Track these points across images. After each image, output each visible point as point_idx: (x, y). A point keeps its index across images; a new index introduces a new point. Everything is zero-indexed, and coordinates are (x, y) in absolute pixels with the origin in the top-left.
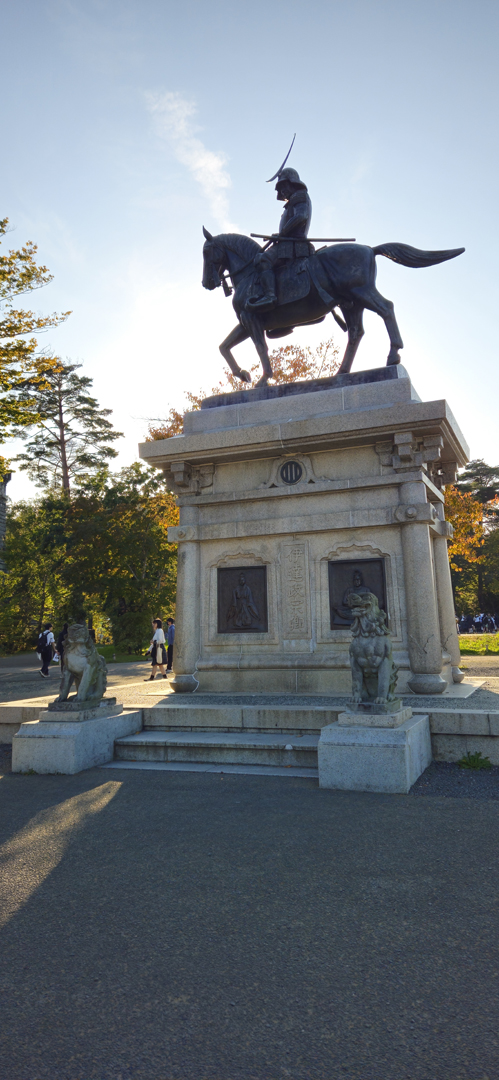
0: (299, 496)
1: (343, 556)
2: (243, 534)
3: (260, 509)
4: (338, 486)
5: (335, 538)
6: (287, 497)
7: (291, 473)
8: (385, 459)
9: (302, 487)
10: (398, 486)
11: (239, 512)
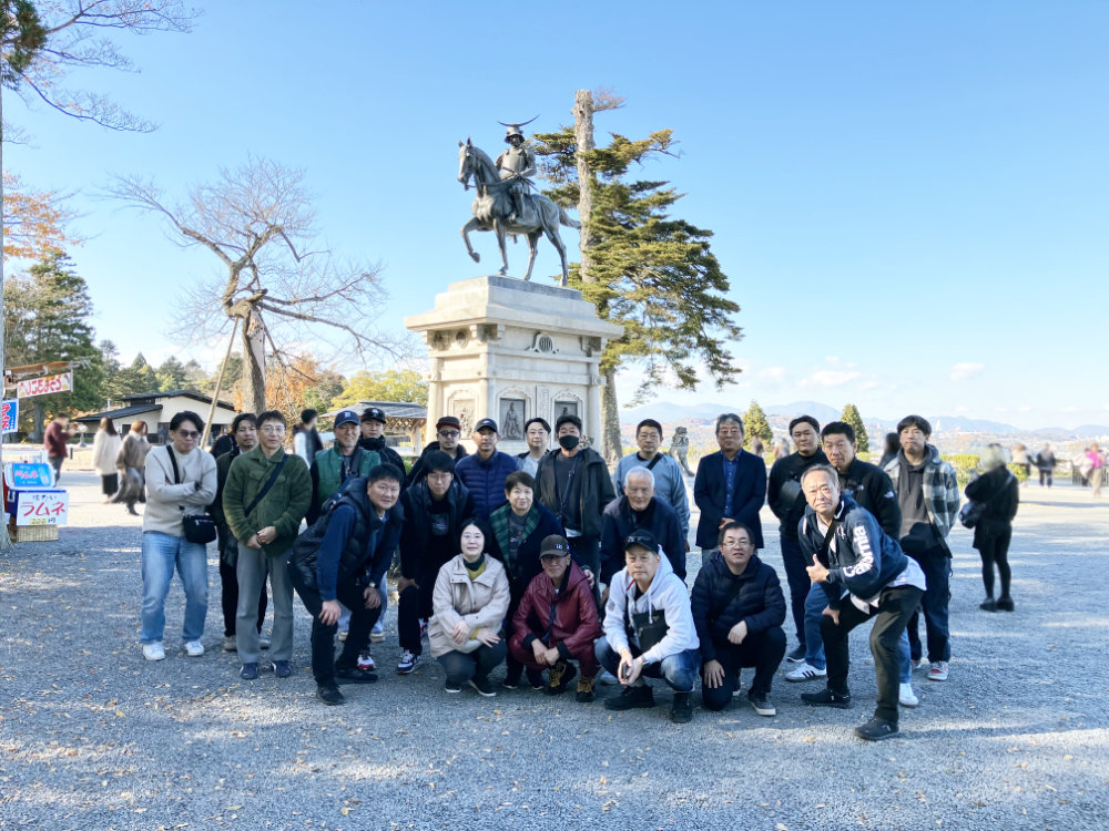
0: (546, 359)
1: (561, 399)
2: (523, 378)
3: (527, 364)
4: (570, 358)
5: (560, 388)
6: (540, 359)
7: (546, 345)
8: (584, 348)
9: (548, 355)
10: (588, 364)
11: (516, 362)
